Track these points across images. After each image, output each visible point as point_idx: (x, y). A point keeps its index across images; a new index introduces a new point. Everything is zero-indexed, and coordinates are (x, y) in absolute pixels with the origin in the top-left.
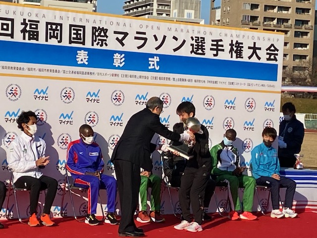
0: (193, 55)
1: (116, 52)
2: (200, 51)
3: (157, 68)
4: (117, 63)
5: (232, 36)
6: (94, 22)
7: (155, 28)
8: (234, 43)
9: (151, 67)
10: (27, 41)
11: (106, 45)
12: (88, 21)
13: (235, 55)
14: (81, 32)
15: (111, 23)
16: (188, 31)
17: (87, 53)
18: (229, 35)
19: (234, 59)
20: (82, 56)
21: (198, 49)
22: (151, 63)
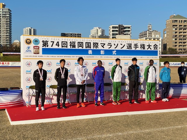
0: (128, 49)
1: (101, 50)
2: (130, 48)
3: (116, 54)
4: (102, 53)
6: (94, 41)
7: (114, 41)
8: (142, 44)
9: (113, 54)
10: (72, 48)
11: (98, 48)
12: (91, 41)
13: (142, 48)
14: (90, 44)
15: (99, 41)
16: (126, 42)
17: (92, 51)
18: (140, 42)
19: (142, 50)
20: (90, 52)
21: (129, 47)
22: (113, 53)
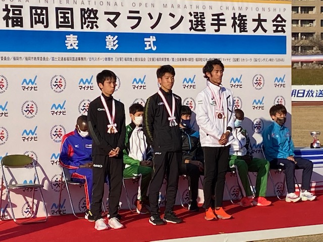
1: (108, 34)
2: (200, 27)
3: (154, 49)
4: (110, 46)
5: (234, 9)
6: (83, 3)
7: (149, 5)
8: (237, 16)
9: (147, 48)
10: (10, 28)
11: (97, 27)
12: (75, 2)
13: (238, 29)
14: (69, 15)
15: (101, 3)
16: (185, 7)
17: (76, 36)
18: (231, 8)
19: (238, 33)
20: (72, 41)
21: (197, 25)
22: (148, 44)
